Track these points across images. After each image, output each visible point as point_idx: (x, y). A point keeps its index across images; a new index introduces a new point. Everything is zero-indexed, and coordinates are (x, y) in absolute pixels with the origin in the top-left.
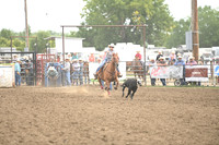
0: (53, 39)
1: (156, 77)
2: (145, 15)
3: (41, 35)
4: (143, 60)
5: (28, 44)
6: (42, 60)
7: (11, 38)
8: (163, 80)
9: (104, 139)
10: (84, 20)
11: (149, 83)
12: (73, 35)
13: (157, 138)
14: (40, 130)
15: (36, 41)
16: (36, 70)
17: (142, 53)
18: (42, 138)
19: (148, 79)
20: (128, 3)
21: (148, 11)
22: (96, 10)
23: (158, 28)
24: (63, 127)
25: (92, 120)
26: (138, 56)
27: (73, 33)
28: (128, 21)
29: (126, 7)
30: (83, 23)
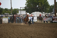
0: (18, 11)
1: (45, 21)
2: (42, 4)
3: (15, 10)
4: (41, 16)
5: (12, 12)
6: (15, 16)
7: (7, 11)
8: (47, 21)
9: (31, 37)
10: (26, 6)
11: (43, 22)
12: (23, 10)
13: (45, 37)
14: (15, 35)
15: (14, 11)
16: (14, 19)
18: (15, 37)
20: (38, 1)
21: (43, 3)
22: (29, 3)
23: (45, 8)
24: (21, 34)
25: (28, 32)
26: (40, 15)
27: (23, 9)
29: (37, 2)
30: (26, 7)
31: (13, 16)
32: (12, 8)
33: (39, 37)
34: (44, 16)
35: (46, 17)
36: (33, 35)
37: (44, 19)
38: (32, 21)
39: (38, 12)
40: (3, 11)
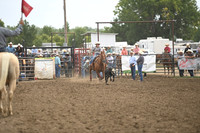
0: (89, 35)
1: (185, 69)
2: (173, 11)
3: (79, 31)
4: (171, 53)
5: (66, 39)
6: (79, 54)
7: (52, 35)
8: (191, 72)
9: (136, 126)
10: (116, 17)
11: (178, 75)
12: (107, 31)
13: (185, 125)
14: (78, 118)
15: (74, 37)
16: (74, 63)
17: (171, 47)
18: (80, 125)
19: (177, 70)
21: (176, 7)
22: (128, 7)
23: (186, 23)
24: (98, 115)
25: (124, 109)
26: (167, 49)
27: (107, 29)
28: (158, 17)
29: (156, 4)
30: (116, 20)
31: (73, 54)
32: (66, 24)
33: (162, 125)
34: (181, 54)
35: (190, 54)
36: (140, 120)
37: (179, 62)
38: (137, 69)
39: (160, 39)
40: (37, 36)
